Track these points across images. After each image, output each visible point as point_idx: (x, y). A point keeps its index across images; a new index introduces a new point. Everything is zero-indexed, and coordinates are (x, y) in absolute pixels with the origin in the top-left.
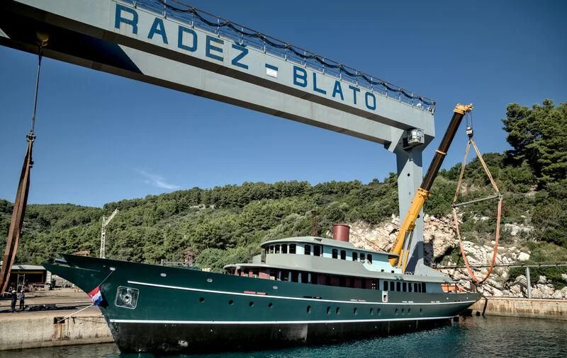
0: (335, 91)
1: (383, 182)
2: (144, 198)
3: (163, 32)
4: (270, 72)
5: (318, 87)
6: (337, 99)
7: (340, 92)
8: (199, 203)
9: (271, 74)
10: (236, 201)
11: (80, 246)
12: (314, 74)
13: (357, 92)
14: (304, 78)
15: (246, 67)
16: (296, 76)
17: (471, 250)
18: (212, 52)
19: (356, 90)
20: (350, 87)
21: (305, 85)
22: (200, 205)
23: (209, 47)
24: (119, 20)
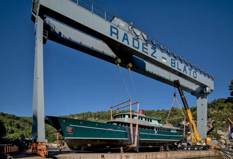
0: (184, 70)
1: (161, 111)
2: (69, 115)
3: (127, 39)
4: (164, 60)
5: (179, 68)
6: (185, 73)
7: (186, 70)
8: (91, 117)
9: (164, 61)
10: (107, 117)
11: (48, 132)
12: (178, 62)
13: (191, 71)
14: (174, 64)
15: (156, 57)
16: (172, 63)
17: (222, 133)
18: (144, 50)
19: (190, 70)
20: (189, 69)
21: (174, 67)
22: (92, 118)
23: (143, 48)
24: (112, 32)
